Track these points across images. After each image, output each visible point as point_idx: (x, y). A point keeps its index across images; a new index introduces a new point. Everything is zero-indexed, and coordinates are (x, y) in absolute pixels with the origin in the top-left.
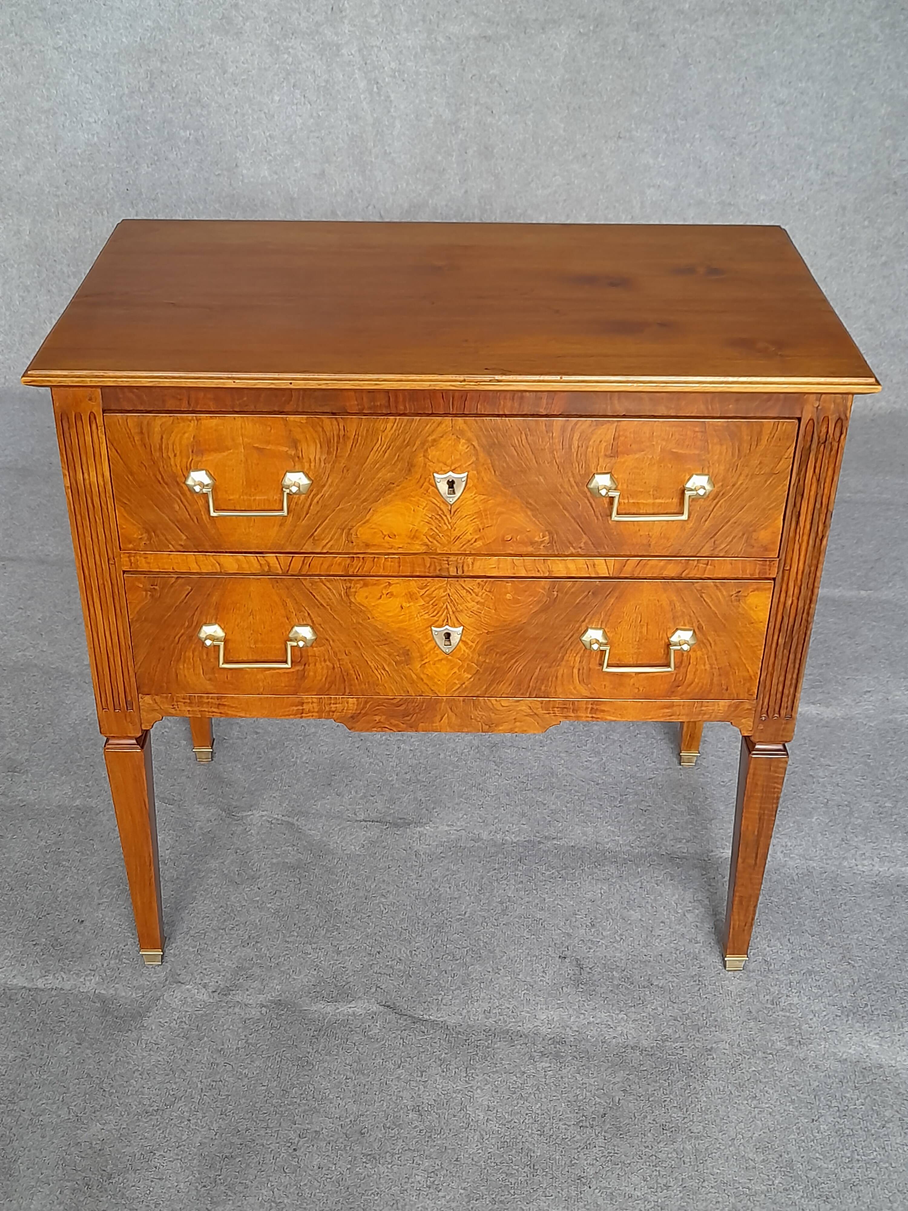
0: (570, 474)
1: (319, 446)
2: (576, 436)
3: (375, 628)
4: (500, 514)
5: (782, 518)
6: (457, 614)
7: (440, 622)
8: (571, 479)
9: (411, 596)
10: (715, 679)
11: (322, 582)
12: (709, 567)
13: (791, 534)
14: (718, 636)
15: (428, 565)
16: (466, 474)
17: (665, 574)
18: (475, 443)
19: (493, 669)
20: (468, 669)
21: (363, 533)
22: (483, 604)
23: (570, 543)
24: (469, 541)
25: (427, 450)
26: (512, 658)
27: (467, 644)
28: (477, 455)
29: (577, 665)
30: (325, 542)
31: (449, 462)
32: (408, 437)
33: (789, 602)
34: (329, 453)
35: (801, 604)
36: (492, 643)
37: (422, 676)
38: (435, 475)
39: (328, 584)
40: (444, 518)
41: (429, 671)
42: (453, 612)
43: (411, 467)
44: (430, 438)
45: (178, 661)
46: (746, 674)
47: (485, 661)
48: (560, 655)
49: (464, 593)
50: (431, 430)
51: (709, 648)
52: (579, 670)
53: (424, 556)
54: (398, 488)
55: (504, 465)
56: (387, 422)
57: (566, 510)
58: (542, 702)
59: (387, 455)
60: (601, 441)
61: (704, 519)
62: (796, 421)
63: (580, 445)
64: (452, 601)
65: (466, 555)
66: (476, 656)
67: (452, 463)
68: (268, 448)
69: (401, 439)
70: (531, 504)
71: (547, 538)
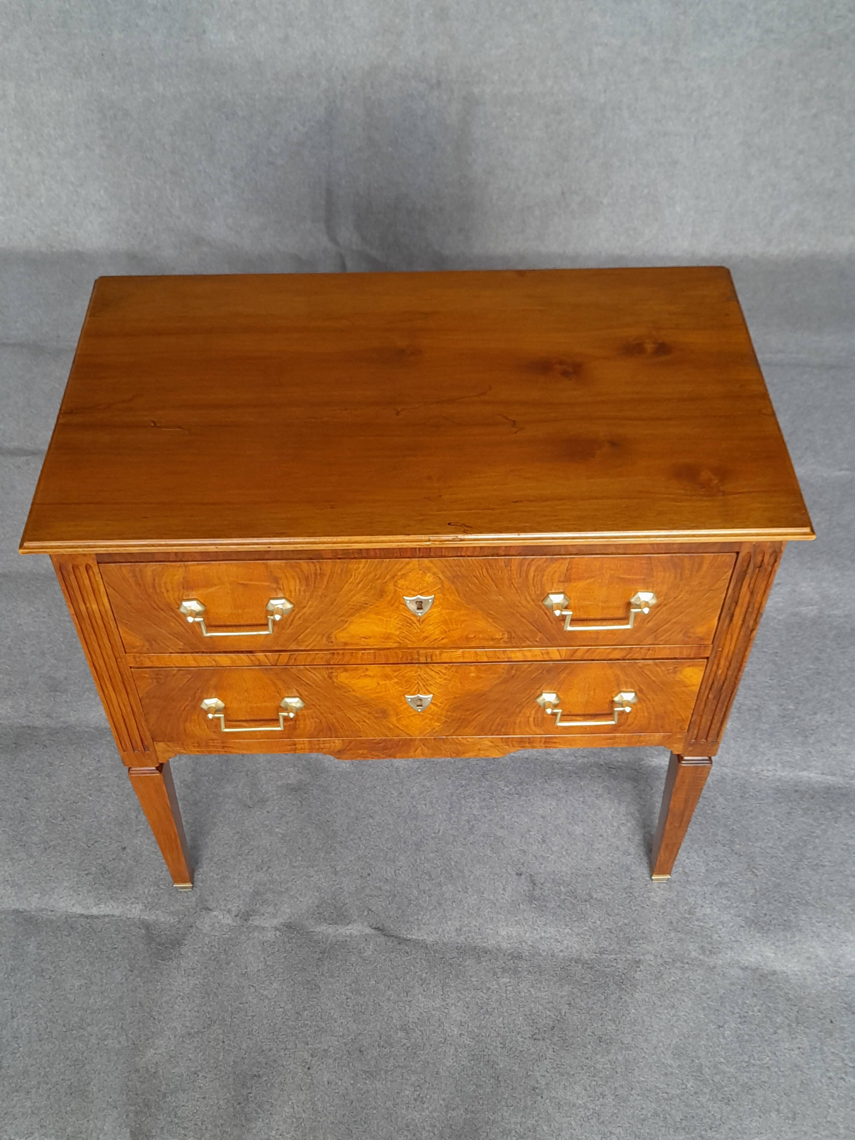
0: (527, 594)
1: (298, 581)
2: (533, 569)
3: (356, 697)
4: (464, 621)
5: (717, 618)
6: (427, 687)
7: (412, 692)
8: (528, 598)
9: (387, 677)
10: (653, 721)
11: (307, 669)
12: (650, 652)
13: (725, 628)
14: (657, 695)
15: (401, 656)
16: (433, 596)
17: (611, 656)
18: (441, 576)
19: (459, 719)
20: (438, 720)
21: (342, 636)
22: (450, 680)
23: (527, 638)
24: (436, 639)
25: (396, 581)
26: (476, 712)
27: (437, 705)
28: (442, 582)
29: (533, 716)
30: (307, 643)
31: (417, 588)
32: (379, 572)
33: (720, 672)
34: (307, 585)
35: (730, 673)
36: (458, 704)
37: (398, 725)
38: (405, 597)
39: (312, 671)
40: (414, 625)
41: (404, 723)
42: (424, 686)
43: (382, 593)
44: (399, 574)
45: (185, 721)
46: (679, 718)
47: (452, 715)
48: (518, 710)
49: (433, 673)
50: (400, 568)
51: (648, 703)
52: (534, 718)
53: (398, 651)
54: (371, 607)
55: (467, 589)
56: (359, 563)
57: (523, 617)
58: (502, 738)
59: (360, 585)
60: (555, 572)
61: (647, 621)
62: (735, 555)
63: (536, 574)
64: (422, 679)
65: (434, 648)
66: (444, 712)
67: (420, 589)
68: (252, 583)
69: (373, 574)
70: (491, 614)
71: (506, 636)
